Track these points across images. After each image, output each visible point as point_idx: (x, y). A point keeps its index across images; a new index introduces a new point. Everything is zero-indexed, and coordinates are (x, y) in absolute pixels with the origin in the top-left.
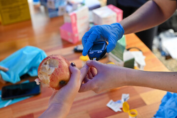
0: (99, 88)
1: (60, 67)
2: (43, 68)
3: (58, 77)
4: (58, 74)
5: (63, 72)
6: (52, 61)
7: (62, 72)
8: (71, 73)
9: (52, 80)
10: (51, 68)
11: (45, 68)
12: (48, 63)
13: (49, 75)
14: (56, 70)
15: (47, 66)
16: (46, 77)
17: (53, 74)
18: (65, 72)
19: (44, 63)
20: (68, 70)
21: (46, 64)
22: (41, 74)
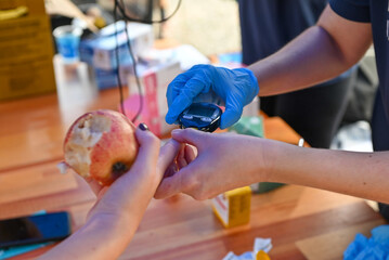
0: (201, 186)
1: (113, 130)
2: (75, 137)
3: (110, 151)
4: (109, 145)
5: (121, 140)
6: (97, 121)
7: (118, 142)
8: (138, 145)
9: (95, 159)
10: (94, 134)
11: (81, 137)
12: (87, 123)
13: (89, 149)
14: (105, 137)
15: (85, 132)
16: (83, 156)
17: (98, 145)
18: (125, 142)
19: (78, 125)
20: (132, 138)
21: (82, 127)
22: (70, 150)
